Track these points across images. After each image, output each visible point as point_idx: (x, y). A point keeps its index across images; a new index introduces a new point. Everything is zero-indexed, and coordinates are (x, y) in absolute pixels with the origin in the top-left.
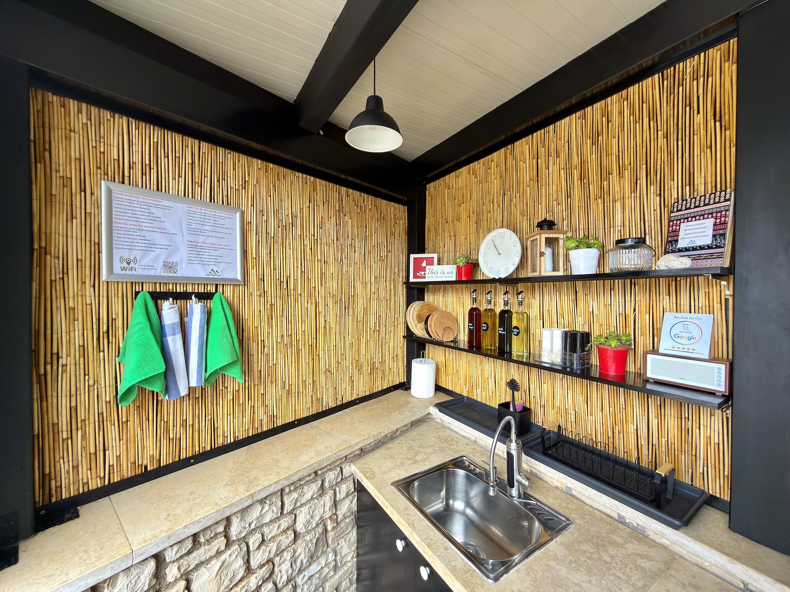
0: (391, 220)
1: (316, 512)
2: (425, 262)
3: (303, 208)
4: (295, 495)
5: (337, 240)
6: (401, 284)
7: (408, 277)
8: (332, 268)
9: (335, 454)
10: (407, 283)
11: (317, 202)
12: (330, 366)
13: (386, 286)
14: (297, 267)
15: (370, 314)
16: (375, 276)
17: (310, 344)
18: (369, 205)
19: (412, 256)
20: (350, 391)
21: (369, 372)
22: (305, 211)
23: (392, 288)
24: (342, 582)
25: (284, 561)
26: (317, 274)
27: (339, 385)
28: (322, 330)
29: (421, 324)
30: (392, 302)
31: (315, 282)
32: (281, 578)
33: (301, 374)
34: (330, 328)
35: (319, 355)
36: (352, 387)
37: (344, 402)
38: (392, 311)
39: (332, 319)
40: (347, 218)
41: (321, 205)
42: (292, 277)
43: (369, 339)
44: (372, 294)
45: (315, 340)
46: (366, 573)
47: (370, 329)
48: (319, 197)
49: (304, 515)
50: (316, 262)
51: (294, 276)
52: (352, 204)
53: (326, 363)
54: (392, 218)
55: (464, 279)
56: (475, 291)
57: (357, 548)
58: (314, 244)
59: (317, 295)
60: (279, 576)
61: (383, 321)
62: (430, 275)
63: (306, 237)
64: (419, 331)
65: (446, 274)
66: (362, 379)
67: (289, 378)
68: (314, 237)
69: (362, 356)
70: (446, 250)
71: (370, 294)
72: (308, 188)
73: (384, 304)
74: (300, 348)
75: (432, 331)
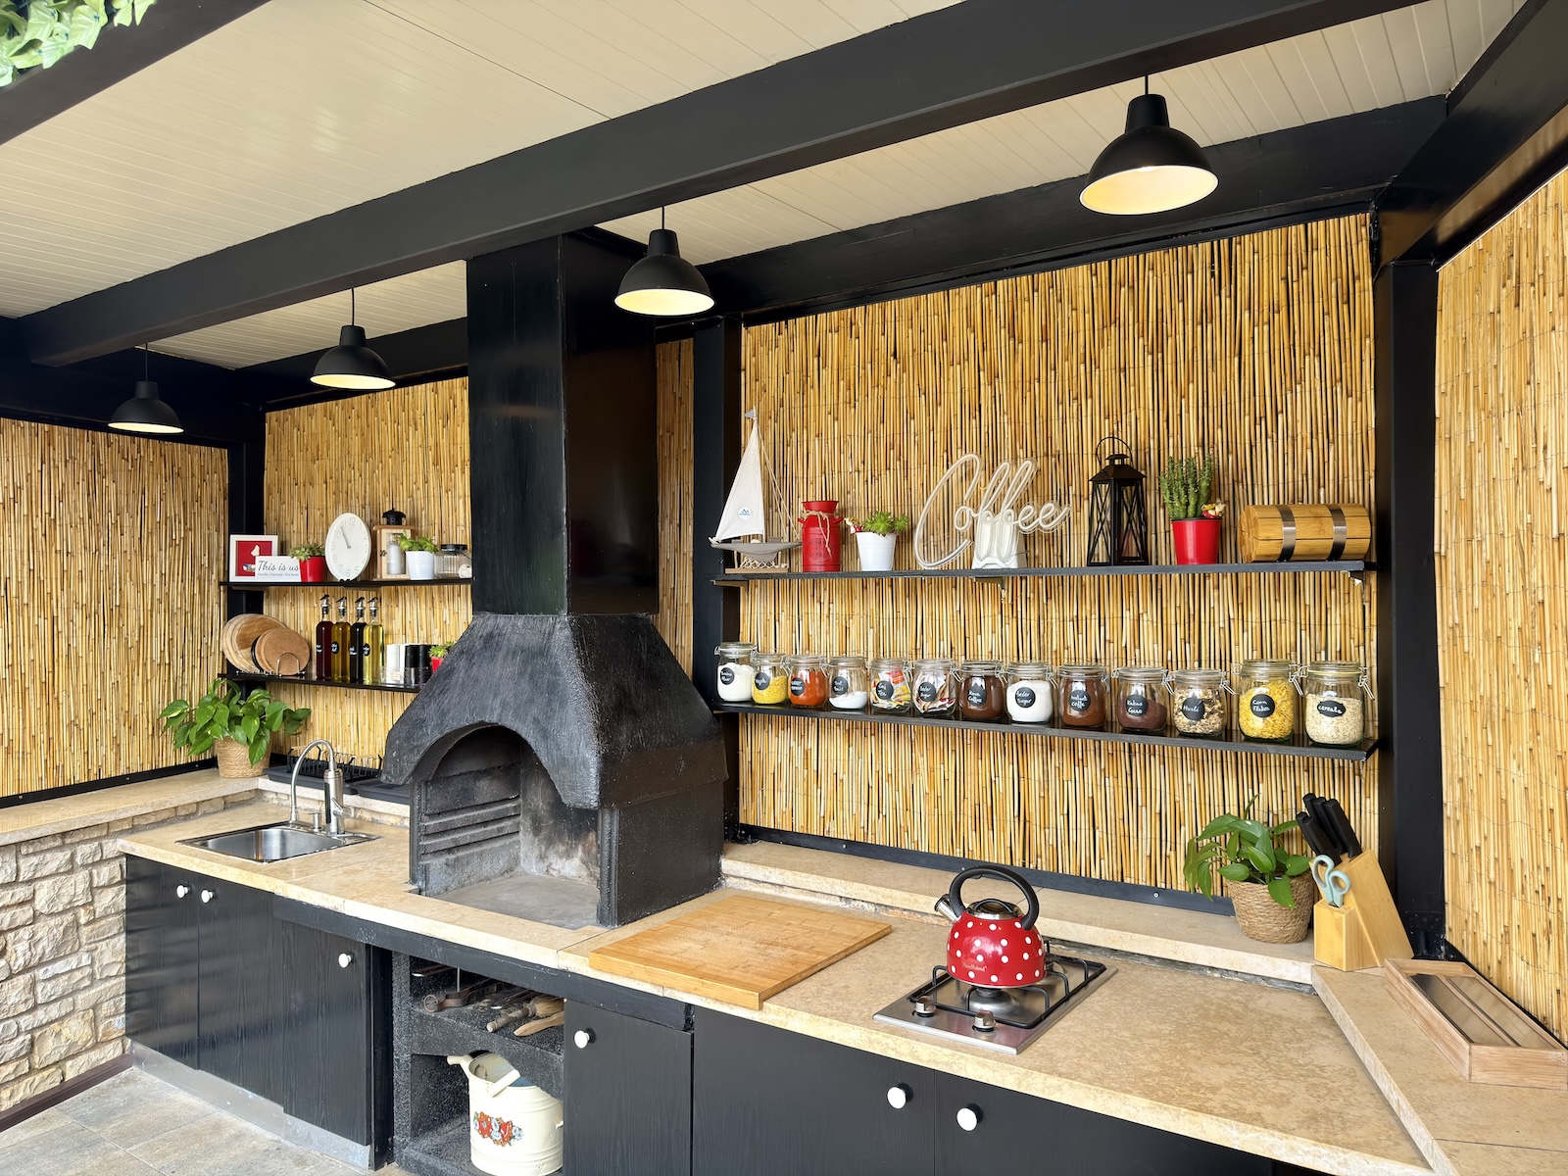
0: (193, 475)
1: (63, 891)
2: (257, 548)
3: (31, 474)
4: (35, 860)
5: (90, 517)
6: (214, 587)
7: (227, 572)
8: (81, 562)
9: (92, 816)
10: (225, 583)
11: (54, 461)
12: (76, 717)
13: (184, 588)
14: (22, 564)
15: (152, 636)
16: (161, 572)
17: (44, 680)
18: (148, 456)
19: (235, 538)
20: (113, 760)
21: (150, 733)
22: (35, 476)
23: (196, 591)
24: (102, 1002)
25: (20, 941)
26: (56, 574)
27: (92, 746)
28: (63, 660)
29: (245, 650)
30: (197, 617)
31: (52, 585)
32: (16, 959)
33: (28, 726)
34: (78, 657)
35: (58, 698)
36: (118, 753)
37: (103, 776)
38: (197, 632)
39: (80, 643)
40: (106, 482)
41: (61, 465)
42: (14, 578)
43: (149, 678)
44: (156, 603)
45: (51, 675)
46: (140, 998)
47: (152, 661)
48: (58, 455)
49: (46, 890)
50: (53, 555)
51: (17, 577)
52: (117, 457)
53: (70, 711)
54: (196, 473)
55: (310, 579)
56: (326, 596)
57: (127, 960)
58: (50, 527)
59: (55, 605)
60: (13, 958)
61: (177, 650)
62: (262, 571)
63: (37, 516)
64: (242, 662)
65: (287, 571)
66: (136, 744)
67: (9, 729)
68: (50, 515)
69: (136, 705)
70: (295, 529)
71: (152, 603)
72: (40, 442)
73: (179, 619)
74: (27, 686)
75: (261, 659)
